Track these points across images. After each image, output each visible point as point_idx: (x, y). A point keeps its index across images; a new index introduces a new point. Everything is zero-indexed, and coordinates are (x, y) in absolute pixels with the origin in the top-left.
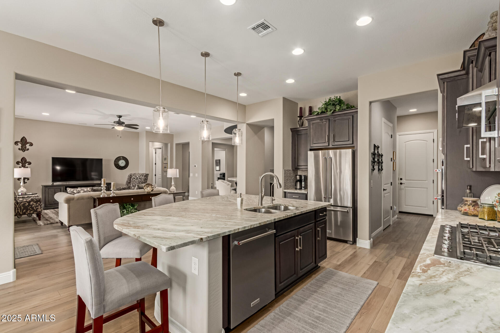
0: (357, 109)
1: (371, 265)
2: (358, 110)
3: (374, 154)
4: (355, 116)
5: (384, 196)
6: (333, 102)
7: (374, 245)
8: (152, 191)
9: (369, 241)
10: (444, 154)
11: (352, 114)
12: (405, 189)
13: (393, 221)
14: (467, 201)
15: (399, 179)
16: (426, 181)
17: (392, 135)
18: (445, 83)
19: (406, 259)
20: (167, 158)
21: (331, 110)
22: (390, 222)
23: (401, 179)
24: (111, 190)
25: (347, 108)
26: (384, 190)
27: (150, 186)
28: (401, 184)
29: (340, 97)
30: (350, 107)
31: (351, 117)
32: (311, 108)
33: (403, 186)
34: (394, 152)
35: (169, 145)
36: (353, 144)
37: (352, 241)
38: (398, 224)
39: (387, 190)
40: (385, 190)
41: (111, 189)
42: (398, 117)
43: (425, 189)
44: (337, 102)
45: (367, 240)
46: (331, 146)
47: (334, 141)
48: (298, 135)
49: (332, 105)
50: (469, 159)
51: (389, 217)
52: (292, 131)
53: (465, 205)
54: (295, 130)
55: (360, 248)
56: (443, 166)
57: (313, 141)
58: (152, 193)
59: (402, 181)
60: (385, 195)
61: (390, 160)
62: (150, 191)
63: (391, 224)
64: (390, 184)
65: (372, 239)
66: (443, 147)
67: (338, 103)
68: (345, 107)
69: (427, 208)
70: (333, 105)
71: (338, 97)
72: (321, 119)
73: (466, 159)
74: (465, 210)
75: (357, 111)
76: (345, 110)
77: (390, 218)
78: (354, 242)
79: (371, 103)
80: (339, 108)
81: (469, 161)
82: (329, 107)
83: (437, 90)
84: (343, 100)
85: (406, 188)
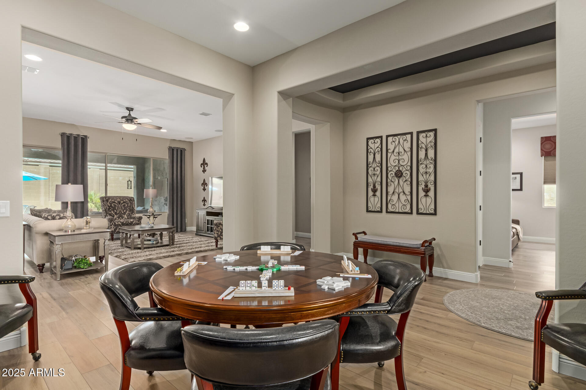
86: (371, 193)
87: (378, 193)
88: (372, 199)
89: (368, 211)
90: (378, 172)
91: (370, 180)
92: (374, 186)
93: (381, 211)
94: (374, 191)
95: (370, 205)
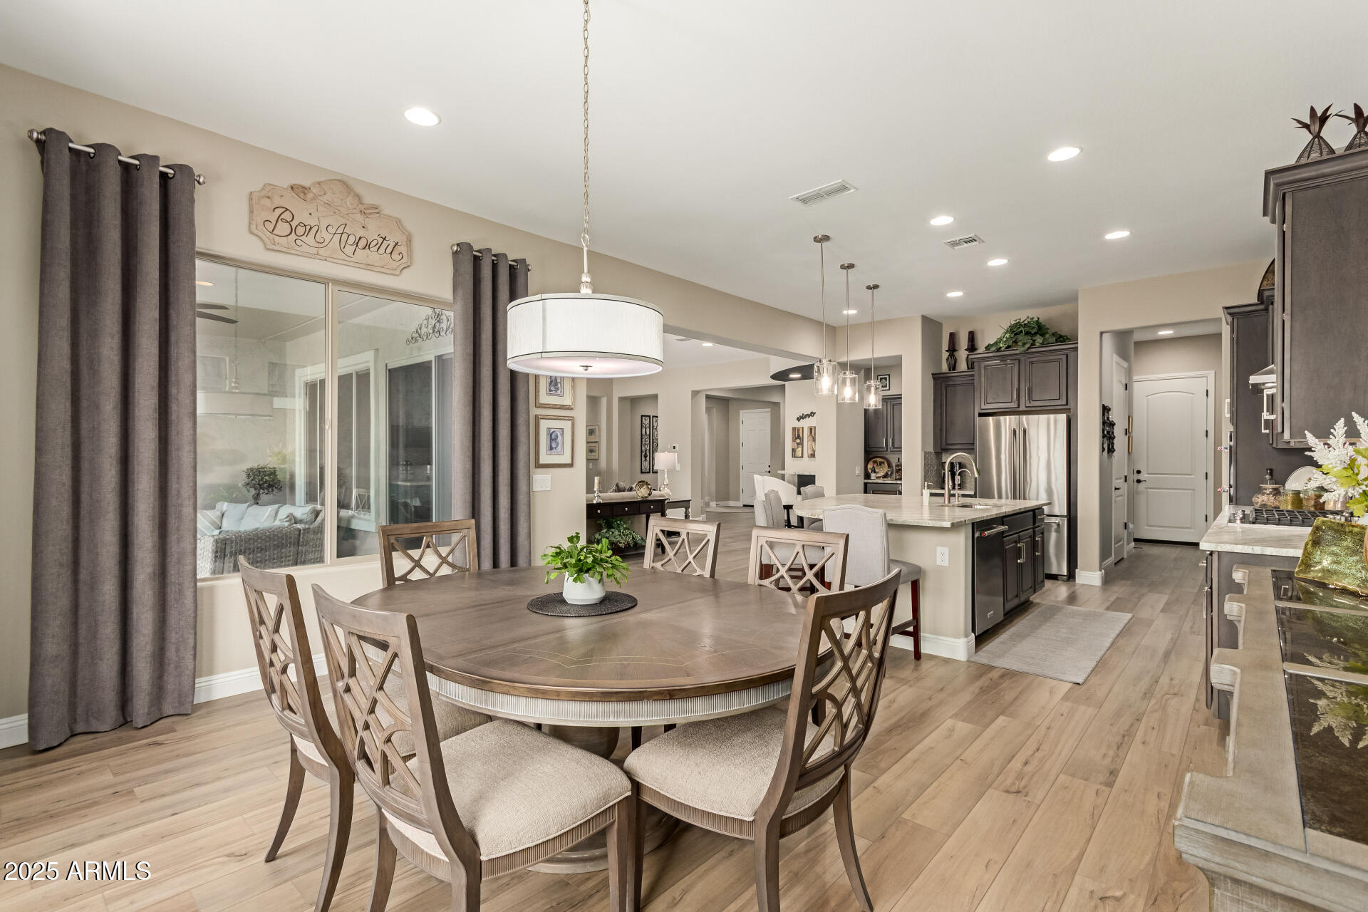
0: (1077, 343)
1: (1113, 602)
2: (1079, 345)
3: (1104, 423)
4: (1071, 355)
5: (1115, 501)
6: (1027, 329)
7: (1107, 581)
8: (650, 495)
9: (1100, 573)
10: (1233, 424)
11: (1066, 352)
12: (1147, 492)
13: (1128, 552)
14: (1266, 489)
15: (1135, 471)
16: (1190, 475)
17: (1126, 385)
18: (1235, 320)
19: (1167, 596)
20: (597, 430)
21: (1024, 344)
22: (1123, 554)
23: (1139, 472)
24: (595, 492)
25: (1057, 341)
26: (1116, 489)
27: (645, 487)
28: (1139, 481)
29: (1038, 318)
30: (1061, 339)
31: (1064, 358)
32: (972, 336)
33: (1142, 486)
34: (1129, 417)
35: (604, 401)
36: (1067, 404)
37: (1066, 574)
38: (1135, 558)
39: (1121, 490)
40: (1118, 489)
41: (595, 489)
42: (1135, 343)
43: (1190, 491)
44: (1034, 328)
45: (1095, 571)
46: (1022, 408)
47: (1030, 398)
48: (947, 386)
49: (1025, 335)
50: (1267, 431)
51: (1121, 543)
52: (934, 379)
53: (1263, 494)
54: (942, 376)
55: (1083, 585)
56: (1231, 441)
57: (986, 398)
58: (650, 498)
59: (1141, 477)
60: (1117, 499)
61: (1124, 432)
62: (646, 495)
63: (1125, 556)
64: (1123, 480)
65: (1103, 571)
66: (1232, 412)
67: (1035, 330)
68: (1053, 339)
69: (1193, 530)
70: (1027, 333)
71: (1036, 319)
72: (1003, 358)
73: (1263, 431)
74: (1263, 501)
75: (1077, 348)
76: (1052, 344)
77: (1123, 544)
78: (1071, 576)
79: (1102, 333)
80: (1041, 341)
81: (1268, 434)
82: (1021, 337)
83: (1221, 319)
84: (1045, 326)
85: (1149, 490)
86: (643, 459)
87: (648, 458)
88: (644, 463)
89: (642, 472)
90: (648, 443)
91: (643, 449)
92: (646, 453)
93: (649, 472)
94: (646, 457)
95: (643, 468)
